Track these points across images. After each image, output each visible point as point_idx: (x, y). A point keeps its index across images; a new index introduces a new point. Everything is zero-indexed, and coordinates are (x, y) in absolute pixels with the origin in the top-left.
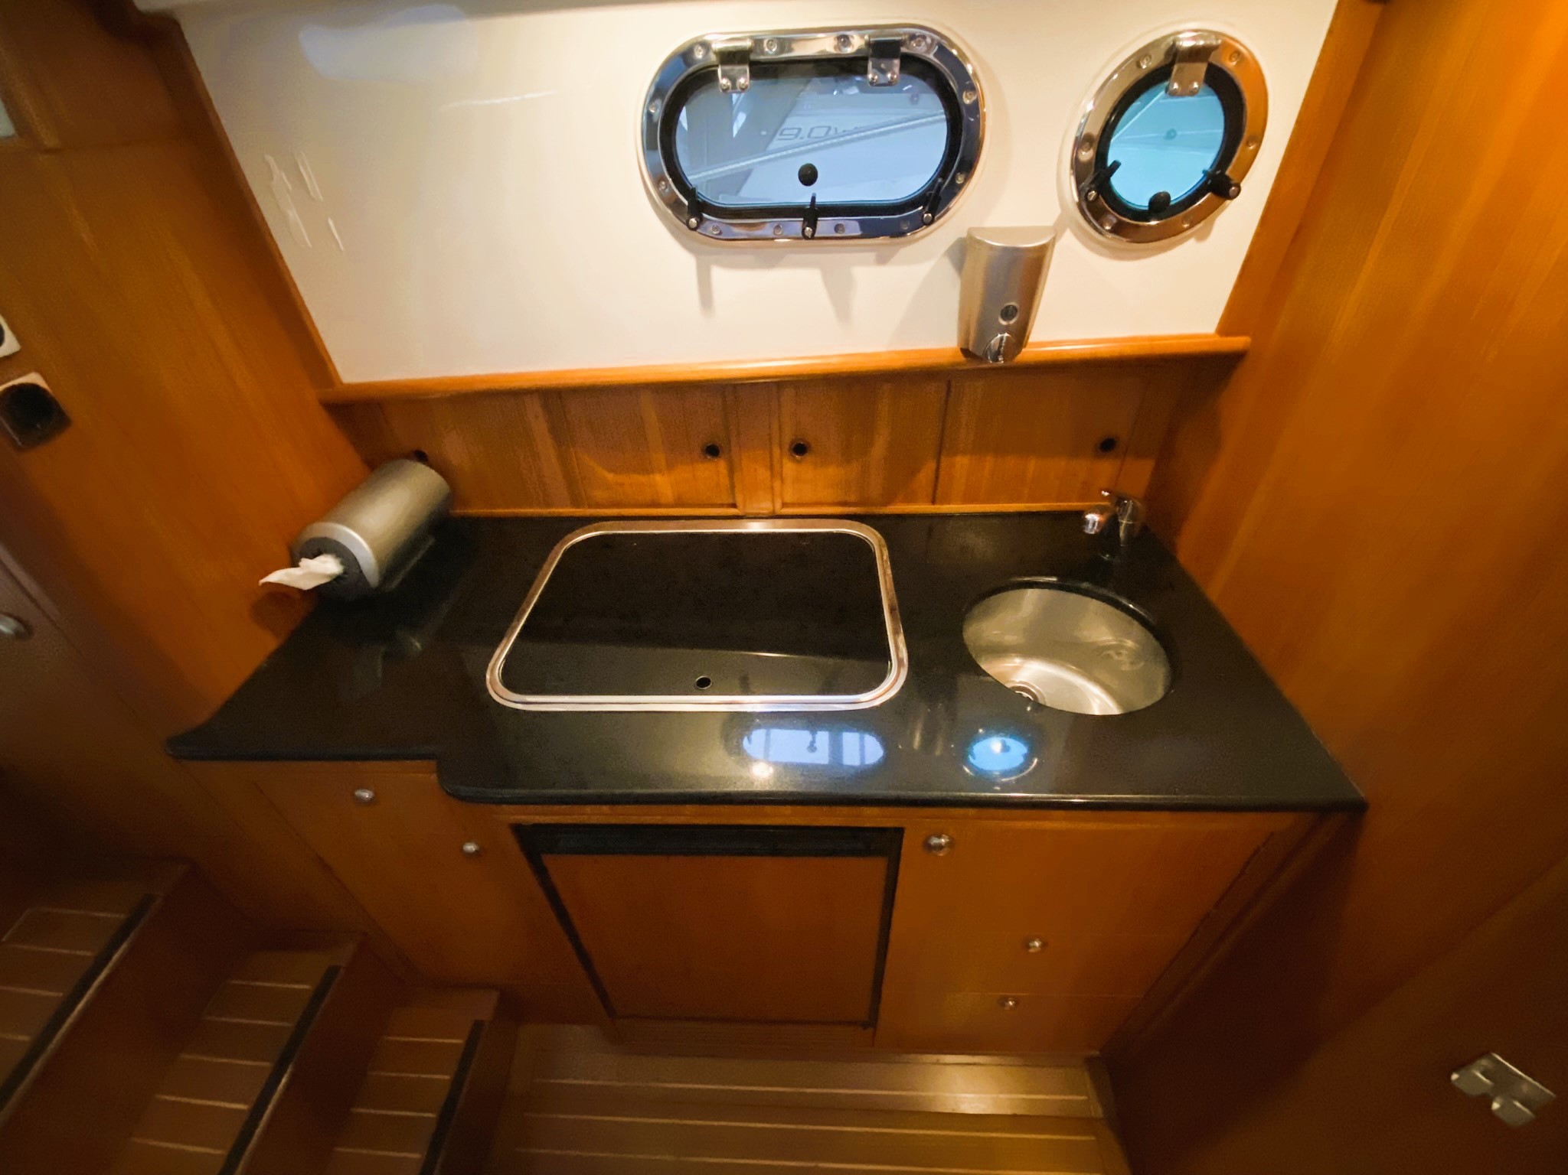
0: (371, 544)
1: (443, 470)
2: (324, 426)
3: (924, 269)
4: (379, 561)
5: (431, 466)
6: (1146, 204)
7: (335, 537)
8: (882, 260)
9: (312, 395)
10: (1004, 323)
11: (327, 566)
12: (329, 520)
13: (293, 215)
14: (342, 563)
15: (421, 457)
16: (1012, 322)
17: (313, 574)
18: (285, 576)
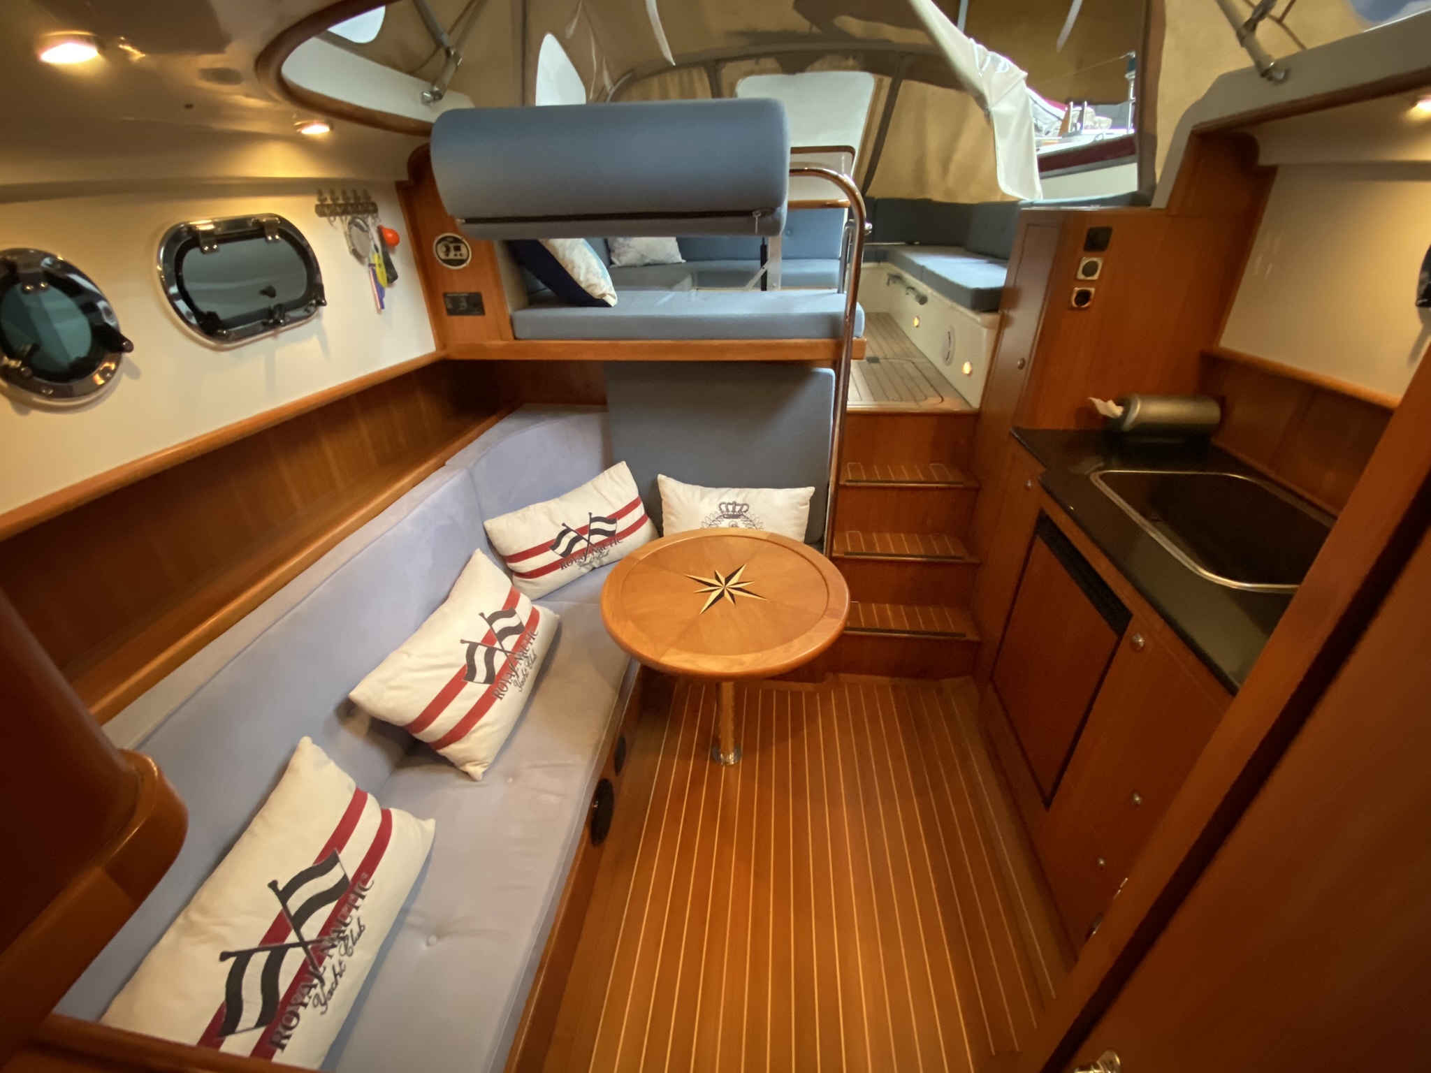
0: (1141, 415)
1: (1226, 416)
5: (1220, 407)
7: (1130, 403)
9: (1198, 345)
12: (1141, 397)
14: (1124, 412)
15: (1220, 402)
17: (1108, 408)
18: (1098, 403)
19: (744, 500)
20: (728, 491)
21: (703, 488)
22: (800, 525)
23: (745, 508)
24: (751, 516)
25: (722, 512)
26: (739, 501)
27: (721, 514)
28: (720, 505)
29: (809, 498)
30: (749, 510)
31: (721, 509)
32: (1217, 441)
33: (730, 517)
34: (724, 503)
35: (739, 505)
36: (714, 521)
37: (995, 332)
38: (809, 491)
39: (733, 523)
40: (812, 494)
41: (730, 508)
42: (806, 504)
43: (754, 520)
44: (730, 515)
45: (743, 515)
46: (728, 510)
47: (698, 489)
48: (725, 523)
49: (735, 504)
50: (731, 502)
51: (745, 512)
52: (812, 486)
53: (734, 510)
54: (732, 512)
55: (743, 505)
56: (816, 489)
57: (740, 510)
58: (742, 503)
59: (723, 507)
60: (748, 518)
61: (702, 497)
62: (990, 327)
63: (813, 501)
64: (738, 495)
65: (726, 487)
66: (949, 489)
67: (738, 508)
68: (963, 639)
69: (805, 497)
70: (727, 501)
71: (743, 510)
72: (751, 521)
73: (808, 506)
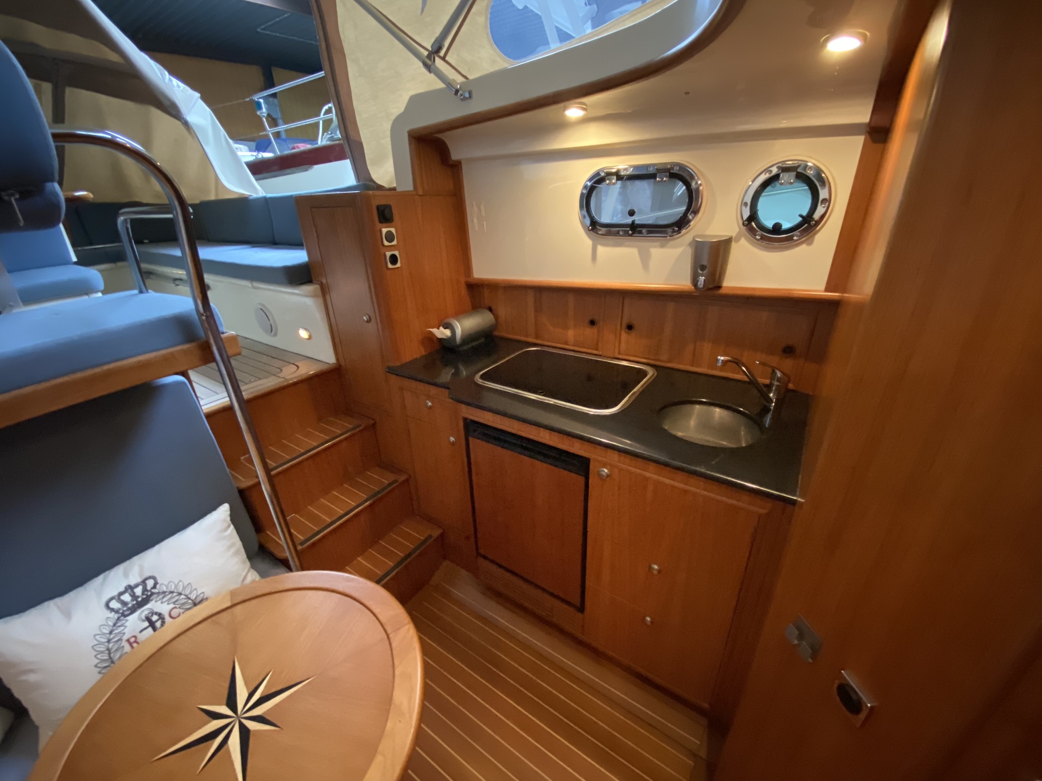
0: (462, 331)
1: (496, 317)
2: (464, 291)
3: (679, 250)
4: (462, 335)
5: (492, 313)
6: (771, 227)
7: (454, 325)
8: (662, 246)
9: (463, 280)
10: (701, 272)
11: (448, 333)
12: (455, 319)
13: (475, 220)
14: (451, 333)
15: (490, 309)
16: (704, 272)
17: (442, 333)
18: (434, 330)
19: (141, 574)
20: (105, 579)
21: (58, 601)
22: (236, 553)
23: (150, 583)
24: (167, 587)
25: (117, 611)
26: (134, 579)
27: (116, 616)
28: (107, 605)
29: (229, 519)
30: (159, 581)
31: (112, 610)
32: (496, 333)
33: (133, 610)
34: (112, 599)
35: (137, 586)
36: (111, 633)
37: (321, 300)
38: (224, 511)
39: (146, 612)
40: (229, 513)
41: (127, 597)
42: (229, 526)
43: (176, 587)
44: (133, 605)
45: (152, 594)
46: (124, 603)
47: (51, 610)
48: (134, 623)
49: (130, 589)
50: (122, 589)
51: (154, 587)
52: (223, 503)
53: (134, 597)
54: (132, 600)
55: (144, 582)
56: (229, 503)
57: (145, 590)
58: (139, 580)
59: (115, 605)
60: (164, 592)
61: (68, 615)
62: (314, 296)
63: (234, 519)
64: (126, 575)
65: (97, 575)
66: (353, 435)
67: (138, 591)
68: (432, 539)
69: (224, 521)
70: (115, 593)
71: (149, 588)
72: (172, 592)
73: (232, 527)
